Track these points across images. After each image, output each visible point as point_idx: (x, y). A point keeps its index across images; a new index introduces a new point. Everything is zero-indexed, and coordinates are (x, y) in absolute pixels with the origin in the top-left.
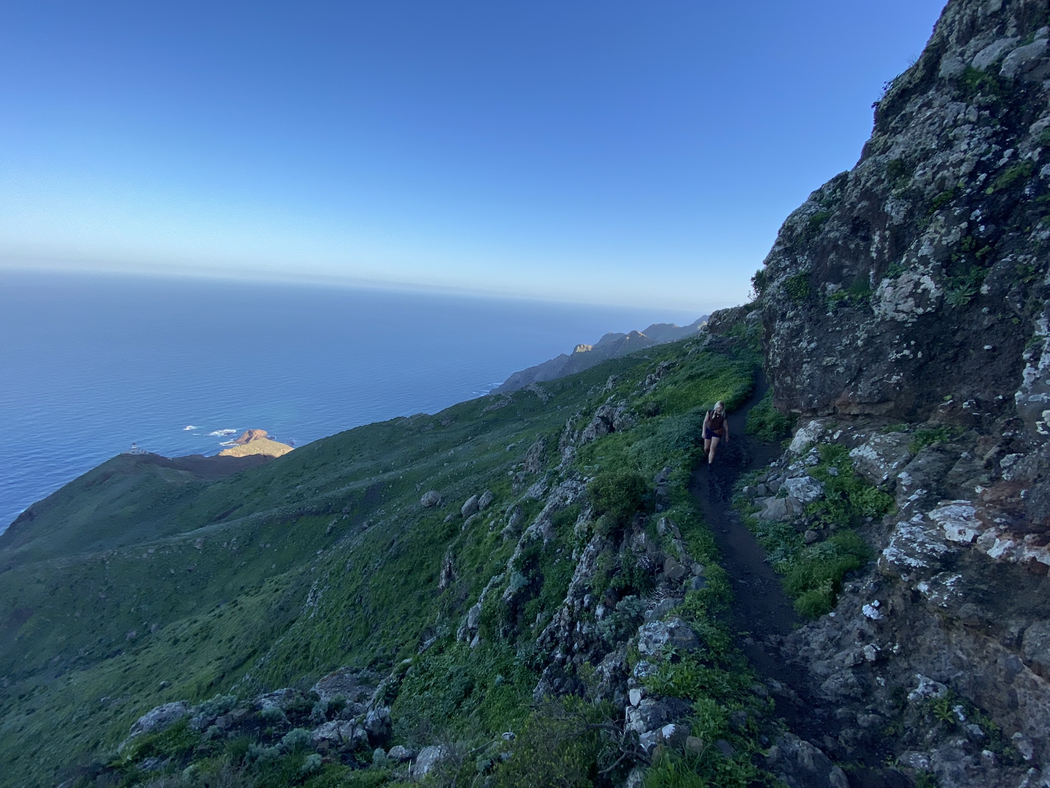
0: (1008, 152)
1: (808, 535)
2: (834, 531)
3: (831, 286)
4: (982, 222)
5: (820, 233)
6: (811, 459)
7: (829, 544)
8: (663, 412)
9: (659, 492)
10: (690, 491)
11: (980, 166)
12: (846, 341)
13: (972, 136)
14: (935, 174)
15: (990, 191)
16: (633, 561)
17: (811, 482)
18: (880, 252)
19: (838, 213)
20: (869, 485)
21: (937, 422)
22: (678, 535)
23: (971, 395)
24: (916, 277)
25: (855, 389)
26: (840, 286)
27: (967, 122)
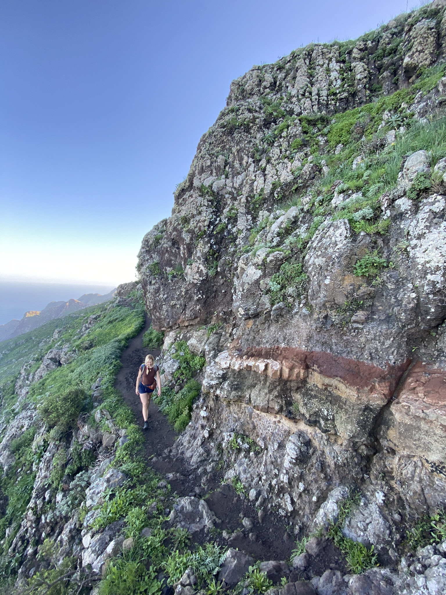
0: (218, 219)
1: (176, 388)
2: (186, 382)
3: (168, 269)
4: (215, 244)
5: (160, 244)
6: (173, 351)
7: (185, 388)
8: (96, 346)
9: (95, 395)
10: (115, 388)
11: (211, 223)
12: (178, 293)
13: (207, 211)
14: (197, 224)
15: (215, 233)
16: (80, 447)
17: (174, 361)
18: (184, 254)
19: (166, 236)
20: (196, 355)
21: (214, 323)
22: (109, 417)
23: (222, 310)
24: (198, 265)
25: (185, 314)
26: (172, 269)
27: (204, 205)
